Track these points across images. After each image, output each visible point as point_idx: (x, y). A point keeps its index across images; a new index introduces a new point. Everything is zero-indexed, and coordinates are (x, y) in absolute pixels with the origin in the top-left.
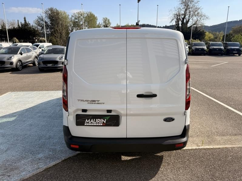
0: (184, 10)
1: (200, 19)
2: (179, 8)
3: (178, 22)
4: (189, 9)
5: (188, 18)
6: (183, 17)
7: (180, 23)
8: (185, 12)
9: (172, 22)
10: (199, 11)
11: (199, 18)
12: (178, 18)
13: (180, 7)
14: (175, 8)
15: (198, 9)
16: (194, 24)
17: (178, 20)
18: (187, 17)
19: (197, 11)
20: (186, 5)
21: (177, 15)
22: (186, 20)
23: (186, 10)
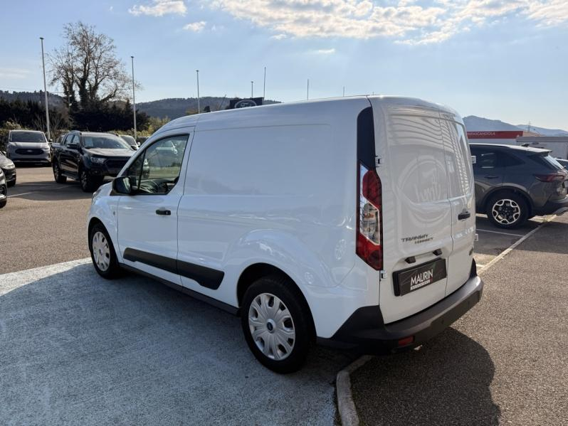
0: (81, 59)
1: (123, 86)
2: (69, 53)
3: (71, 87)
4: (93, 59)
5: (94, 80)
6: (81, 75)
7: (76, 88)
8: (85, 66)
9: (56, 84)
10: (117, 68)
11: (119, 85)
12: (67, 75)
13: (70, 51)
14: (56, 50)
15: (116, 64)
16: (110, 96)
17: (69, 81)
18: (91, 77)
19: (112, 67)
20: (84, 50)
21: (66, 71)
22: (90, 85)
23: (86, 61)
